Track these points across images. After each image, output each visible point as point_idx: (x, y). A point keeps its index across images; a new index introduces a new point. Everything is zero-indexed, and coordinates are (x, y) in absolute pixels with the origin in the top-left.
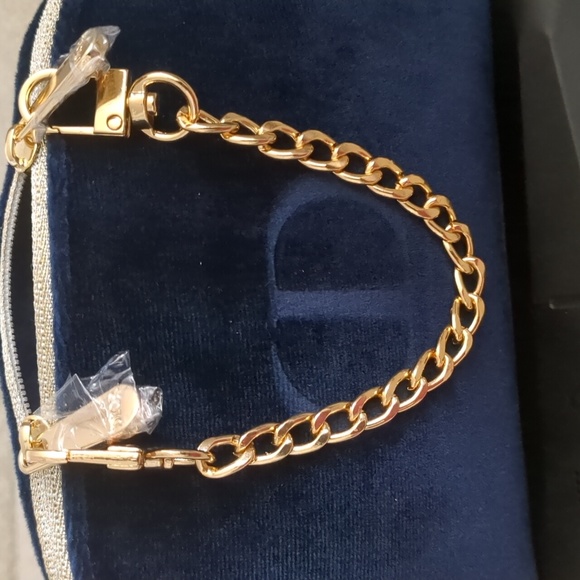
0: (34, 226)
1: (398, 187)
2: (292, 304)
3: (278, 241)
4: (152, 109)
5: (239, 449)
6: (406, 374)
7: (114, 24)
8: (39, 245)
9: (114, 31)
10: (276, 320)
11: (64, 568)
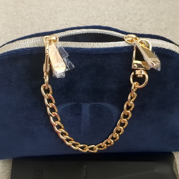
0: (109, 43)
1: (116, 134)
2: (86, 108)
3: (103, 105)
4: (139, 76)
5: (48, 95)
6: (67, 134)
7: (161, 70)
8: (104, 44)
9: (159, 70)
10: (82, 104)
11: (18, 47)
